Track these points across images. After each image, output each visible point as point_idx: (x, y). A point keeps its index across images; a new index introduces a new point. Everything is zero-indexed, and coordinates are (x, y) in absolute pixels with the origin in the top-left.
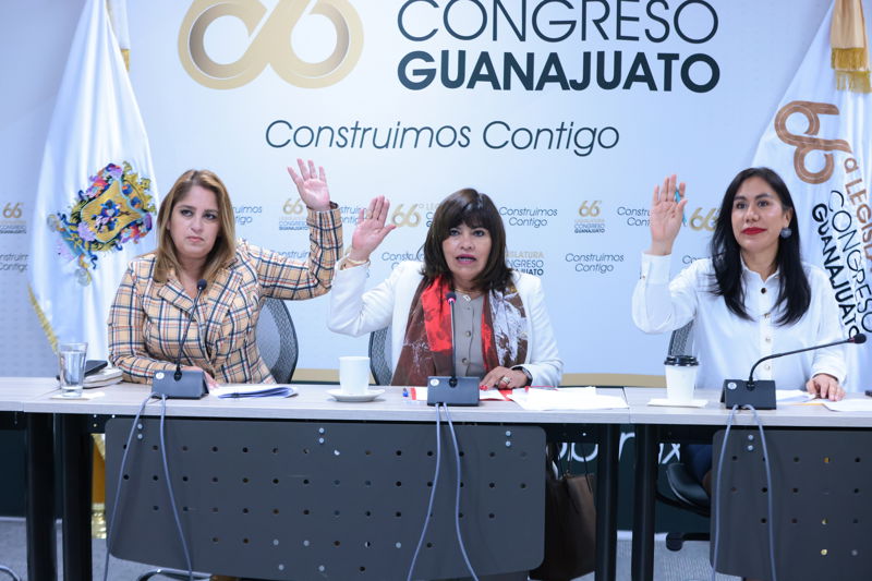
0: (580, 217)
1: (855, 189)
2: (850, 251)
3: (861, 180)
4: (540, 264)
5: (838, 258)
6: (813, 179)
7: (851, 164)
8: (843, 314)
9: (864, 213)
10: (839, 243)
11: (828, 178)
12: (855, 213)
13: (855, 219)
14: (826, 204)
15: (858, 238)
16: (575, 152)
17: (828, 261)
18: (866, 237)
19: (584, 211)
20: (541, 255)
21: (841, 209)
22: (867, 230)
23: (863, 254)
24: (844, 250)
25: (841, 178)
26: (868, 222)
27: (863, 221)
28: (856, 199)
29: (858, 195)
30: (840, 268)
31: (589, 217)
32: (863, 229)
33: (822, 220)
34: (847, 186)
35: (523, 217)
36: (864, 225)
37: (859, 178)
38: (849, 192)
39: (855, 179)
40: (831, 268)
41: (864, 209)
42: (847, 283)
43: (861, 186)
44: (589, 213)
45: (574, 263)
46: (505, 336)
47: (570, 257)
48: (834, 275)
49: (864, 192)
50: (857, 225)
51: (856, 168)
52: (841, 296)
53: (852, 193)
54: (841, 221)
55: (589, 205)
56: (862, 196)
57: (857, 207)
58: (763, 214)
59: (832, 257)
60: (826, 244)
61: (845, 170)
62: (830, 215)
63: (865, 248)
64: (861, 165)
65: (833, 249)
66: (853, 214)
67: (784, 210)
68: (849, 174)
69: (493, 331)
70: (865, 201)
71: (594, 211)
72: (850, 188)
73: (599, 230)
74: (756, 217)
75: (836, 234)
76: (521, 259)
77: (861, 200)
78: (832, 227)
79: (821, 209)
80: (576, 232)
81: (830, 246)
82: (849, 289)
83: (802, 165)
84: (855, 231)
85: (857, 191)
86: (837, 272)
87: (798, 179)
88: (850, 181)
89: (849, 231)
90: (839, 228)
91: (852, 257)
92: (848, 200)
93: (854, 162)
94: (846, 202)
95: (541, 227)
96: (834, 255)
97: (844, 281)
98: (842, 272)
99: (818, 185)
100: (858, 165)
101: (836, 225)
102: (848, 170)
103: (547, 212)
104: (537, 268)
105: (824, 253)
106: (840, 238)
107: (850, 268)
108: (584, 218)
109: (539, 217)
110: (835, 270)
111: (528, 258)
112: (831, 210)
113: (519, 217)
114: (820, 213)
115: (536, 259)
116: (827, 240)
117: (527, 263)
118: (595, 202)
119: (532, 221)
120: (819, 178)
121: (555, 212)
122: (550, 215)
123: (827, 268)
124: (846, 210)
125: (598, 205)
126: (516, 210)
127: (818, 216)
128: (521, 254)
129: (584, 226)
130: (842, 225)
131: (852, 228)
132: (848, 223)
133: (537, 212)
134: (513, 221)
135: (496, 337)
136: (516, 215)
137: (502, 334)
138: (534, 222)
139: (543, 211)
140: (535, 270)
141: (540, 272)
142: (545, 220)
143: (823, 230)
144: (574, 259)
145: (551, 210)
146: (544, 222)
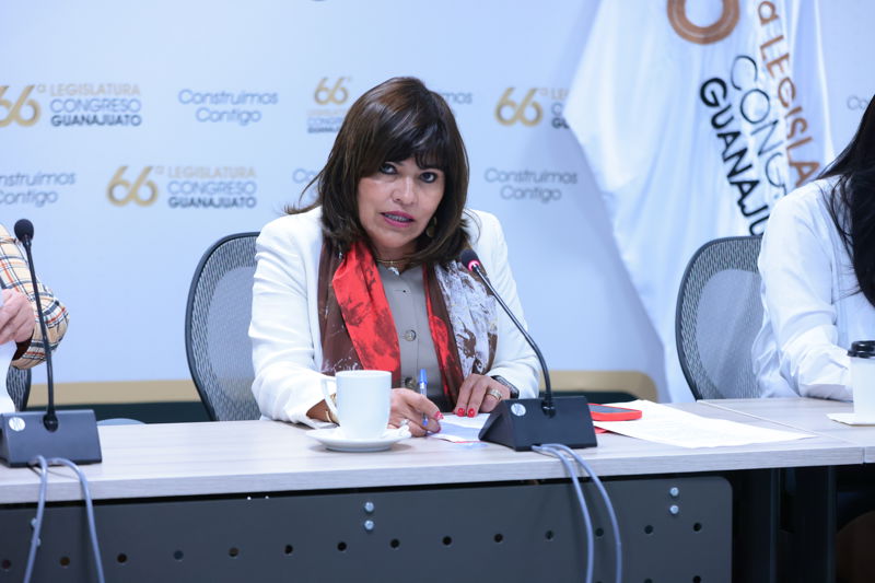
0: (316, 106)
1: (774, 52)
2: (768, 155)
3: (780, 38)
4: (250, 188)
5: (750, 166)
6: (701, 36)
7: (767, 11)
9: (786, 91)
10: (750, 141)
11: (727, 33)
12: (775, 92)
13: (775, 102)
14: (725, 78)
15: (783, 129)
17: (733, 173)
18: (790, 130)
19: (323, 96)
21: (754, 86)
22: (791, 120)
23: (785, 159)
24: (760, 153)
25: (752, 33)
26: (792, 106)
27: (786, 105)
28: (776, 69)
29: (778, 62)
30: (754, 184)
31: (331, 106)
32: (786, 117)
33: (716, 104)
34: (762, 47)
35: (220, 108)
36: (786, 111)
37: (779, 33)
38: (764, 57)
39: (774, 36)
40: (740, 184)
41: (787, 85)
42: (766, 207)
43: (782, 48)
44: (332, 98)
46: (471, 334)
47: (299, 175)
48: (744, 195)
49: (786, 57)
50: (779, 111)
51: (774, 17)
53: (770, 59)
54: (754, 105)
55: (330, 84)
56: (784, 63)
57: (777, 81)
59: (740, 167)
60: (728, 145)
61: (757, 21)
62: (733, 94)
63: (789, 148)
64: (781, 11)
65: (742, 153)
66: (773, 93)
68: (765, 27)
69: (450, 328)
70: (789, 72)
71: (339, 96)
72: (767, 51)
75: (746, 128)
76: (218, 179)
77: (782, 70)
78: (738, 116)
79: (716, 87)
81: (736, 147)
83: (682, 13)
84: (775, 123)
85: (776, 56)
86: (750, 190)
87: (676, 36)
88: (766, 40)
89: (767, 121)
90: (752, 118)
91: (773, 165)
92: (763, 70)
93: (773, 7)
94: (762, 75)
95: (251, 124)
96: (745, 162)
97: (760, 205)
98: (757, 190)
99: (709, 47)
100: (777, 13)
101: (746, 112)
102: (764, 21)
103: (261, 98)
104: (245, 195)
105: (726, 160)
106: (754, 133)
107: (771, 182)
108: (323, 107)
109: (247, 106)
110: (746, 188)
111: (228, 180)
112: (739, 88)
113: (213, 107)
114: (713, 93)
115: (244, 180)
116: (729, 139)
117: (228, 187)
118: (341, 79)
119: (235, 115)
120: (710, 35)
121: (273, 98)
122: (266, 103)
123: (732, 183)
124: (761, 88)
125: (345, 84)
126: (208, 95)
127: (710, 98)
128: (218, 173)
129: (322, 121)
130: (756, 113)
131: (771, 118)
132: (766, 110)
133: (243, 98)
134: (204, 114)
135: (458, 339)
136: (208, 104)
137: (466, 331)
138: (239, 116)
139: (253, 96)
140: (242, 199)
141: (250, 202)
142: (257, 112)
143: (720, 120)
144: (307, 179)
145: (266, 94)
146: (256, 116)
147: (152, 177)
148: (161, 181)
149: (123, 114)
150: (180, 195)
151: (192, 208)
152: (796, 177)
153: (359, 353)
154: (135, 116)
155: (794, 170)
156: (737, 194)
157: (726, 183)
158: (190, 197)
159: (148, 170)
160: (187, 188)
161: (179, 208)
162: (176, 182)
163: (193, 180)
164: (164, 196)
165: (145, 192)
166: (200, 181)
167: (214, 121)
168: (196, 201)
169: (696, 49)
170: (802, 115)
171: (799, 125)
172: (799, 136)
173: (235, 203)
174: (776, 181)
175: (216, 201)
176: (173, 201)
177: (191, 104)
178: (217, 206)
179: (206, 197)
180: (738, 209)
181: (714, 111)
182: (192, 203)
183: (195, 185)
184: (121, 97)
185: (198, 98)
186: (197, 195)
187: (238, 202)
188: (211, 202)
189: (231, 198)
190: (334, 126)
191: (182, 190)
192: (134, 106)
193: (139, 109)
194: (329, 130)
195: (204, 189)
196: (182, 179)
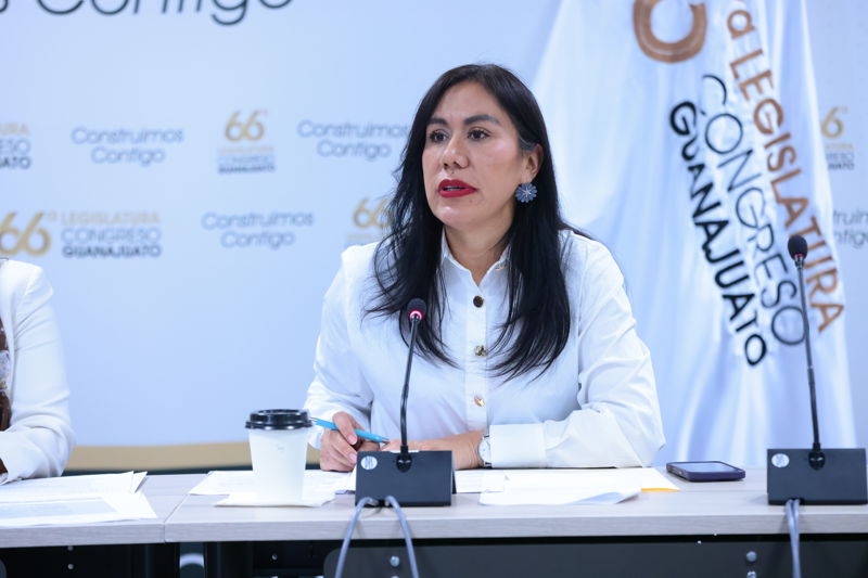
0: (225, 143)
1: (749, 70)
2: (738, 191)
3: (759, 52)
4: (153, 235)
5: (717, 204)
6: (669, 53)
7: (740, 21)
8: (731, 311)
9: (768, 115)
10: (717, 175)
11: (697, 50)
12: (750, 117)
13: (751, 130)
14: (694, 100)
15: (758, 163)
16: (215, 18)
17: (699, 212)
18: (774, 162)
19: (235, 132)
20: (155, 218)
21: (722, 110)
22: (775, 149)
23: (769, 195)
24: (730, 189)
25: (721, 49)
26: (777, 132)
27: (767, 131)
28: (752, 89)
29: (755, 81)
30: (722, 224)
31: (245, 143)
32: (767, 146)
33: (686, 132)
34: (733, 65)
35: (119, 147)
36: (768, 139)
37: (756, 47)
38: (736, 76)
39: (749, 50)
40: (705, 225)
41: (769, 108)
42: (736, 252)
43: (762, 64)
44: (245, 134)
45: (218, 232)
47: (211, 221)
48: (711, 237)
49: (767, 74)
50: (756, 139)
51: (750, 28)
52: (726, 278)
53: (744, 77)
54: (722, 133)
55: (243, 119)
56: (764, 83)
57: (753, 104)
58: (474, 157)
59: (706, 205)
60: (696, 178)
61: (728, 34)
62: (702, 121)
63: (774, 183)
64: (761, 22)
65: (707, 189)
66: (747, 117)
67: (522, 147)
68: (737, 42)
70: (774, 94)
71: (254, 131)
72: (740, 69)
73: (263, 166)
74: (461, 161)
75: (712, 160)
76: (117, 226)
77: (760, 90)
78: (705, 146)
79: (686, 112)
80: (222, 170)
81: (702, 182)
82: (741, 263)
83: (648, 28)
84: (749, 152)
85: (753, 73)
86: (718, 232)
87: (640, 54)
88: (740, 55)
89: (738, 151)
90: (719, 147)
91: (745, 202)
92: (735, 91)
93: (748, 16)
94: (732, 96)
96: (711, 199)
97: (730, 249)
98: (726, 232)
99: (679, 66)
100: (754, 23)
101: (712, 141)
102: (736, 33)
103: (164, 136)
104: (148, 243)
105: (693, 196)
106: (721, 165)
107: (743, 222)
108: (235, 145)
109: (150, 145)
110: (713, 229)
111: (129, 226)
112: (703, 113)
113: (110, 147)
114: (684, 120)
115: (147, 227)
116: (696, 171)
117: (129, 234)
118: (256, 114)
119: (135, 155)
120: (680, 52)
121: (178, 136)
122: (170, 141)
123: (697, 224)
124: (732, 112)
125: (260, 118)
126: (104, 133)
127: (680, 125)
128: (117, 218)
129: (235, 160)
130: (726, 141)
131: (744, 147)
132: (737, 137)
133: (144, 136)
134: (100, 155)
136: (104, 142)
138: (140, 156)
139: (155, 133)
140: (145, 247)
141: (154, 250)
142: (160, 151)
143: (690, 151)
144: (218, 224)
145: (171, 132)
146: (159, 156)
147: (44, 224)
148: (54, 229)
149: (10, 157)
150: (75, 244)
151: (89, 259)
152: (785, 216)
154: (22, 159)
155: (783, 208)
156: (703, 237)
157: (691, 223)
158: (86, 246)
159: (39, 216)
160: (83, 235)
161: (74, 259)
162: (69, 230)
163: (90, 227)
164: (57, 244)
165: (36, 241)
166: (98, 228)
167: (113, 161)
168: (93, 250)
169: (663, 68)
170: (791, 142)
171: (788, 155)
172: (788, 167)
173: (137, 251)
174: (750, 220)
175: (116, 248)
176: (69, 251)
177: (86, 144)
178: (118, 255)
179: (104, 245)
180: (702, 254)
181: (685, 139)
182: (89, 251)
183: (92, 233)
184: (8, 137)
185: (93, 137)
186: (94, 243)
187: (141, 250)
188: (110, 251)
189: (132, 246)
190: (250, 165)
191: (77, 237)
192: (23, 146)
193: (28, 149)
194: (244, 169)
195: (102, 236)
196: (77, 226)
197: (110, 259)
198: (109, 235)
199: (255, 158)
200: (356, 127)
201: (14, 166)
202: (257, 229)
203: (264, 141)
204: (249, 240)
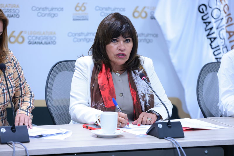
0: (75, 12)
4: (54, 38)
9: (226, 9)
10: (214, 25)
13: (223, 12)
14: (206, 4)
17: (209, 35)
19: (78, 9)
20: (55, 33)
24: (217, 28)
27: (226, 13)
30: (215, 38)
31: (80, 12)
32: (226, 17)
33: (203, 12)
35: (45, 12)
40: (210, 39)
41: (226, 6)
44: (80, 9)
45: (72, 38)
46: (144, 94)
47: (70, 34)
48: (212, 42)
52: (216, 53)
54: (216, 13)
55: (80, 5)
57: (223, 5)
60: (207, 26)
66: (222, 9)
70: (227, 2)
71: (83, 8)
73: (85, 19)
75: (213, 20)
77: (225, 2)
78: (210, 16)
79: (204, 7)
80: (74, 20)
81: (209, 27)
82: (219, 49)
86: (214, 41)
92: (219, 2)
94: (218, 3)
95: (55, 18)
103: (58, 9)
104: (52, 41)
105: (206, 30)
106: (215, 22)
107: (220, 38)
108: (78, 12)
109: (54, 12)
110: (212, 40)
111: (47, 36)
112: (211, 8)
113: (43, 12)
114: (202, 9)
115: (52, 36)
116: (207, 24)
117: (47, 38)
118: (84, 3)
119: (50, 15)
121: (62, 9)
122: (59, 11)
123: (208, 38)
124: (218, 7)
125: (85, 5)
126: (41, 8)
127: (201, 10)
128: (44, 33)
129: (78, 17)
130: (217, 15)
131: (221, 17)
132: (219, 14)
133: (52, 9)
134: (40, 14)
135: (140, 96)
136: (41, 11)
137: (142, 93)
138: (51, 15)
139: (55, 8)
140: (51, 42)
141: (54, 43)
142: (57, 14)
143: (204, 18)
144: (72, 36)
145: (60, 8)
146: (56, 15)
147: (23, 34)
148: (26, 36)
149: (14, 14)
150: (32, 41)
151: (35, 45)
152: (228, 36)
153: (104, 100)
154: (17, 15)
155: (228, 34)
156: (209, 42)
157: (206, 38)
158: (35, 41)
159: (22, 32)
160: (34, 38)
161: (31, 45)
162: (31, 37)
163: (36, 35)
164: (26, 41)
165: (20, 40)
166: (38, 36)
167: (43, 16)
168: (37, 42)
170: (231, 16)
171: (230, 19)
172: (230, 23)
173: (49, 43)
174: (222, 37)
175: (43, 42)
176: (30, 43)
177: (36, 11)
178: (44, 44)
179: (40, 41)
180: (210, 47)
181: (202, 15)
182: (36, 43)
183: (36, 38)
184: (13, 8)
185: (38, 9)
186: (37, 40)
187: (50, 43)
188: (42, 43)
189: (48, 41)
190: (81, 18)
191: (32, 39)
192: (17, 11)
193: (19, 12)
194: (80, 20)
195: (39, 39)
196: (32, 35)
197: (41, 45)
198: (41, 38)
199: (83, 17)
200: (111, 8)
201: (15, 17)
202: (83, 37)
203: (86, 12)
204: (80, 40)
